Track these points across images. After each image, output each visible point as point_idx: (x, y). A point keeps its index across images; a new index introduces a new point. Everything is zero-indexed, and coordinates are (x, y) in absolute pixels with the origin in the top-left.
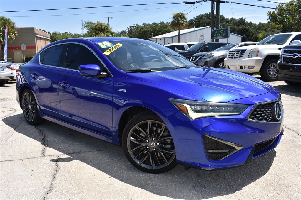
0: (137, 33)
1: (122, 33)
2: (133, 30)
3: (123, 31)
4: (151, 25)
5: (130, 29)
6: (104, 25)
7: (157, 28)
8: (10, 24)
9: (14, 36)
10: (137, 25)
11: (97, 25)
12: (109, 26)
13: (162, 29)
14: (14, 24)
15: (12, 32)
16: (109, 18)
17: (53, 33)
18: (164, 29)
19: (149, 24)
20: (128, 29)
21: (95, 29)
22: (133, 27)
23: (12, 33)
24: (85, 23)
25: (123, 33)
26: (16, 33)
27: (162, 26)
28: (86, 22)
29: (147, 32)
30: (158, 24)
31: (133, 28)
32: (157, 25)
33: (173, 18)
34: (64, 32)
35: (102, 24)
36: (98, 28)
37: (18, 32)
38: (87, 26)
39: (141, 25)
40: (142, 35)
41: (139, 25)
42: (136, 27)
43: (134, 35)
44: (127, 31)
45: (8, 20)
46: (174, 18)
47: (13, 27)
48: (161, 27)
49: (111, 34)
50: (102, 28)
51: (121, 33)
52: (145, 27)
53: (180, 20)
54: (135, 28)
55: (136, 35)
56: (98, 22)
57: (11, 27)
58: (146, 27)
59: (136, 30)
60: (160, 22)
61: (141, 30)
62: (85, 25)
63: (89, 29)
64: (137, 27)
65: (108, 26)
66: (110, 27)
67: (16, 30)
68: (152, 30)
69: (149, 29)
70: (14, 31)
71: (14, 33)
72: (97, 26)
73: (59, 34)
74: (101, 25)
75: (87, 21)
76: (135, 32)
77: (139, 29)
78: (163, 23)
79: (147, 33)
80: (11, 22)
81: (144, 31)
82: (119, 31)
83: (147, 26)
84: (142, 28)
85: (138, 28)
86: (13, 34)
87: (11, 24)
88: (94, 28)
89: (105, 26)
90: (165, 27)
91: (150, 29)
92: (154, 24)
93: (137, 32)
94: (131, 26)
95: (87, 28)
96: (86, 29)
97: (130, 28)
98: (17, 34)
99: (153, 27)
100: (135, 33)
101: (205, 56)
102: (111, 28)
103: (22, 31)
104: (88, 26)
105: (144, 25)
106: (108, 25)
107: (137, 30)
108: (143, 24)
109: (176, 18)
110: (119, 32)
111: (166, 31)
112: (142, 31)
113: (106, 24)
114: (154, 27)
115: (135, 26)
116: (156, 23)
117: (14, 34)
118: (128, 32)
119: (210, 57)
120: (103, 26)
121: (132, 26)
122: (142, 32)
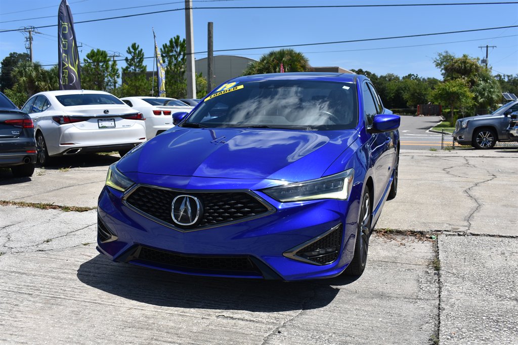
8: (300, 62)
12: (487, 64)
14: (306, 61)
16: (487, 47)
17: (381, 77)
21: (452, 70)
24: (438, 58)
28: (441, 57)
34: (407, 75)
35: (468, 59)
36: (457, 67)
38: (442, 63)
45: (299, 54)
47: (304, 67)
49: (483, 80)
50: (465, 67)
57: (302, 67)
62: (439, 62)
65: (482, 65)
66: (489, 67)
72: (456, 64)
73: (397, 78)
74: (466, 62)
75: (444, 54)
80: (302, 58)
87: (302, 61)
88: (449, 68)
89: (472, 65)
96: (441, 69)
102: (491, 68)
104: (445, 63)
106: (484, 61)
120: (468, 63)
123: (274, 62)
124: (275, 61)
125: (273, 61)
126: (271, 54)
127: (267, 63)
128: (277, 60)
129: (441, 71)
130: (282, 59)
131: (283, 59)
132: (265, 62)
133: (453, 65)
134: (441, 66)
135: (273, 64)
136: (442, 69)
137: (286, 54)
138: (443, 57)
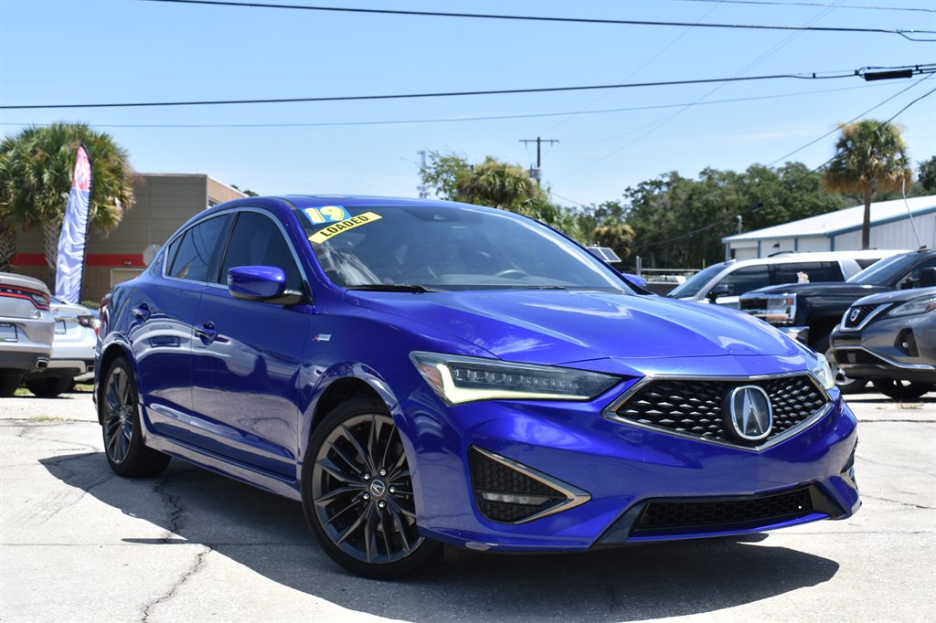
0: (671, 215)
1: (605, 210)
2: (655, 198)
3: (609, 205)
4: (741, 178)
5: (643, 197)
6: (513, 172)
7: (769, 192)
8: (106, 156)
9: (119, 208)
10: (675, 174)
11: (480, 174)
12: (538, 181)
13: (795, 199)
14: (122, 157)
15: (111, 189)
16: (539, 141)
18: (806, 198)
19: (730, 175)
20: (632, 195)
21: (472, 190)
22: (658, 184)
23: (114, 194)
24: (429, 163)
25: (610, 212)
26: (127, 194)
27: (794, 182)
28: (437, 160)
29: (720, 209)
30: (774, 171)
31: (656, 192)
32: (774, 178)
33: (839, 146)
35: (504, 166)
36: (485, 184)
37: (136, 194)
38: (438, 174)
39: (696, 178)
40: (698, 223)
41: (681, 175)
42: (668, 184)
43: (655, 223)
44: (626, 203)
45: (103, 137)
46: (842, 144)
47: (117, 171)
48: (791, 190)
49: (545, 216)
50: (503, 185)
51: (600, 213)
52: (709, 185)
53: (872, 153)
54: (664, 189)
55: (668, 221)
56: (489, 160)
57: (113, 171)
58: (716, 185)
59: (666, 198)
60: (784, 166)
61: (690, 198)
62: (432, 171)
63: (445, 191)
64: (675, 188)
65: (533, 181)
66: (544, 186)
67: (131, 185)
68: (744, 200)
69: (728, 198)
70: (121, 188)
71: (122, 198)
72: (483, 177)
74: (501, 173)
75: (443, 154)
76: (665, 208)
77: (684, 197)
78: (798, 168)
79: (719, 215)
80: (113, 149)
81: (706, 204)
82: (588, 205)
83: (721, 184)
84: (695, 191)
85: (678, 191)
86: (117, 201)
87: (112, 157)
88: (465, 185)
89: (518, 180)
90: (810, 187)
91: (734, 197)
92: (758, 172)
93: (672, 209)
94: (646, 183)
95: (440, 185)
96: (435, 190)
97: (642, 190)
98: (132, 201)
99: (749, 186)
100: (664, 216)
101: (902, 307)
102: (549, 190)
103: (152, 187)
104: (445, 176)
105: (705, 177)
106: (534, 173)
107: (672, 198)
108: (703, 173)
109: (854, 144)
110: (587, 209)
111: (811, 208)
112: (697, 204)
113: (526, 168)
114: (753, 189)
115: (666, 180)
116: (764, 170)
117: (121, 201)
118: (633, 210)
119: (923, 310)
120: (508, 175)
121: (652, 183)
122: (697, 209)
123: (38, 157)
124: (40, 152)
125: (34, 152)
126: (28, 135)
127: (17, 156)
128: (46, 150)
129: (437, 193)
130: (58, 149)
131: (62, 148)
132: (10, 154)
133: (475, 180)
134: (436, 182)
135: (32, 160)
136: (439, 189)
137: (70, 136)
138: (442, 161)
